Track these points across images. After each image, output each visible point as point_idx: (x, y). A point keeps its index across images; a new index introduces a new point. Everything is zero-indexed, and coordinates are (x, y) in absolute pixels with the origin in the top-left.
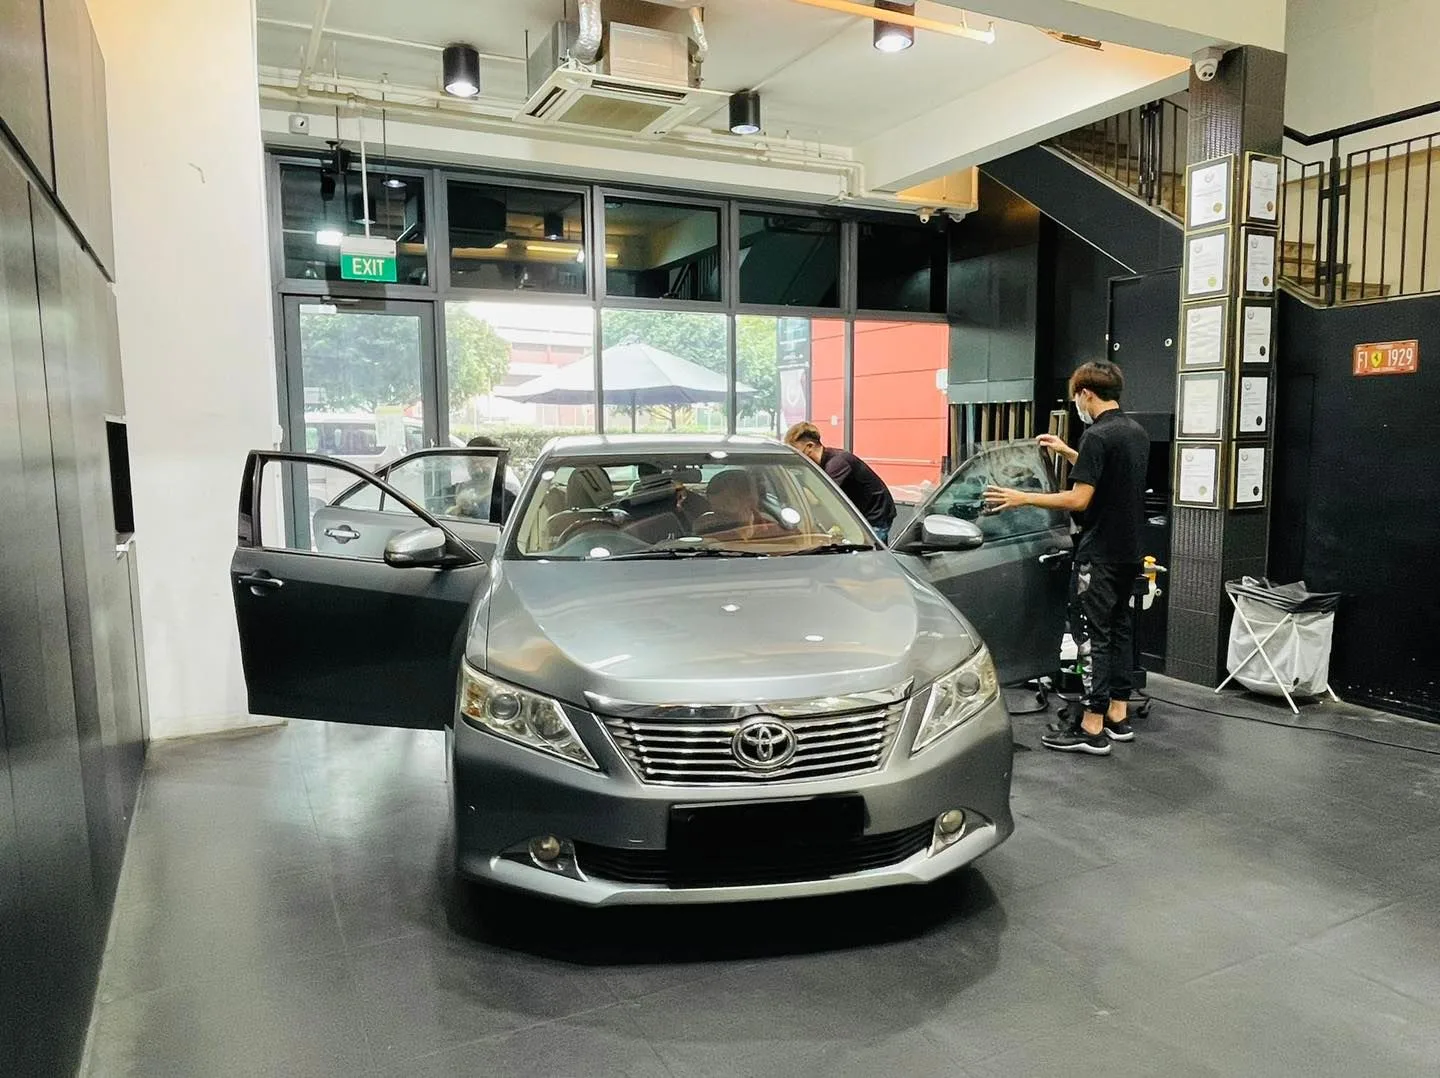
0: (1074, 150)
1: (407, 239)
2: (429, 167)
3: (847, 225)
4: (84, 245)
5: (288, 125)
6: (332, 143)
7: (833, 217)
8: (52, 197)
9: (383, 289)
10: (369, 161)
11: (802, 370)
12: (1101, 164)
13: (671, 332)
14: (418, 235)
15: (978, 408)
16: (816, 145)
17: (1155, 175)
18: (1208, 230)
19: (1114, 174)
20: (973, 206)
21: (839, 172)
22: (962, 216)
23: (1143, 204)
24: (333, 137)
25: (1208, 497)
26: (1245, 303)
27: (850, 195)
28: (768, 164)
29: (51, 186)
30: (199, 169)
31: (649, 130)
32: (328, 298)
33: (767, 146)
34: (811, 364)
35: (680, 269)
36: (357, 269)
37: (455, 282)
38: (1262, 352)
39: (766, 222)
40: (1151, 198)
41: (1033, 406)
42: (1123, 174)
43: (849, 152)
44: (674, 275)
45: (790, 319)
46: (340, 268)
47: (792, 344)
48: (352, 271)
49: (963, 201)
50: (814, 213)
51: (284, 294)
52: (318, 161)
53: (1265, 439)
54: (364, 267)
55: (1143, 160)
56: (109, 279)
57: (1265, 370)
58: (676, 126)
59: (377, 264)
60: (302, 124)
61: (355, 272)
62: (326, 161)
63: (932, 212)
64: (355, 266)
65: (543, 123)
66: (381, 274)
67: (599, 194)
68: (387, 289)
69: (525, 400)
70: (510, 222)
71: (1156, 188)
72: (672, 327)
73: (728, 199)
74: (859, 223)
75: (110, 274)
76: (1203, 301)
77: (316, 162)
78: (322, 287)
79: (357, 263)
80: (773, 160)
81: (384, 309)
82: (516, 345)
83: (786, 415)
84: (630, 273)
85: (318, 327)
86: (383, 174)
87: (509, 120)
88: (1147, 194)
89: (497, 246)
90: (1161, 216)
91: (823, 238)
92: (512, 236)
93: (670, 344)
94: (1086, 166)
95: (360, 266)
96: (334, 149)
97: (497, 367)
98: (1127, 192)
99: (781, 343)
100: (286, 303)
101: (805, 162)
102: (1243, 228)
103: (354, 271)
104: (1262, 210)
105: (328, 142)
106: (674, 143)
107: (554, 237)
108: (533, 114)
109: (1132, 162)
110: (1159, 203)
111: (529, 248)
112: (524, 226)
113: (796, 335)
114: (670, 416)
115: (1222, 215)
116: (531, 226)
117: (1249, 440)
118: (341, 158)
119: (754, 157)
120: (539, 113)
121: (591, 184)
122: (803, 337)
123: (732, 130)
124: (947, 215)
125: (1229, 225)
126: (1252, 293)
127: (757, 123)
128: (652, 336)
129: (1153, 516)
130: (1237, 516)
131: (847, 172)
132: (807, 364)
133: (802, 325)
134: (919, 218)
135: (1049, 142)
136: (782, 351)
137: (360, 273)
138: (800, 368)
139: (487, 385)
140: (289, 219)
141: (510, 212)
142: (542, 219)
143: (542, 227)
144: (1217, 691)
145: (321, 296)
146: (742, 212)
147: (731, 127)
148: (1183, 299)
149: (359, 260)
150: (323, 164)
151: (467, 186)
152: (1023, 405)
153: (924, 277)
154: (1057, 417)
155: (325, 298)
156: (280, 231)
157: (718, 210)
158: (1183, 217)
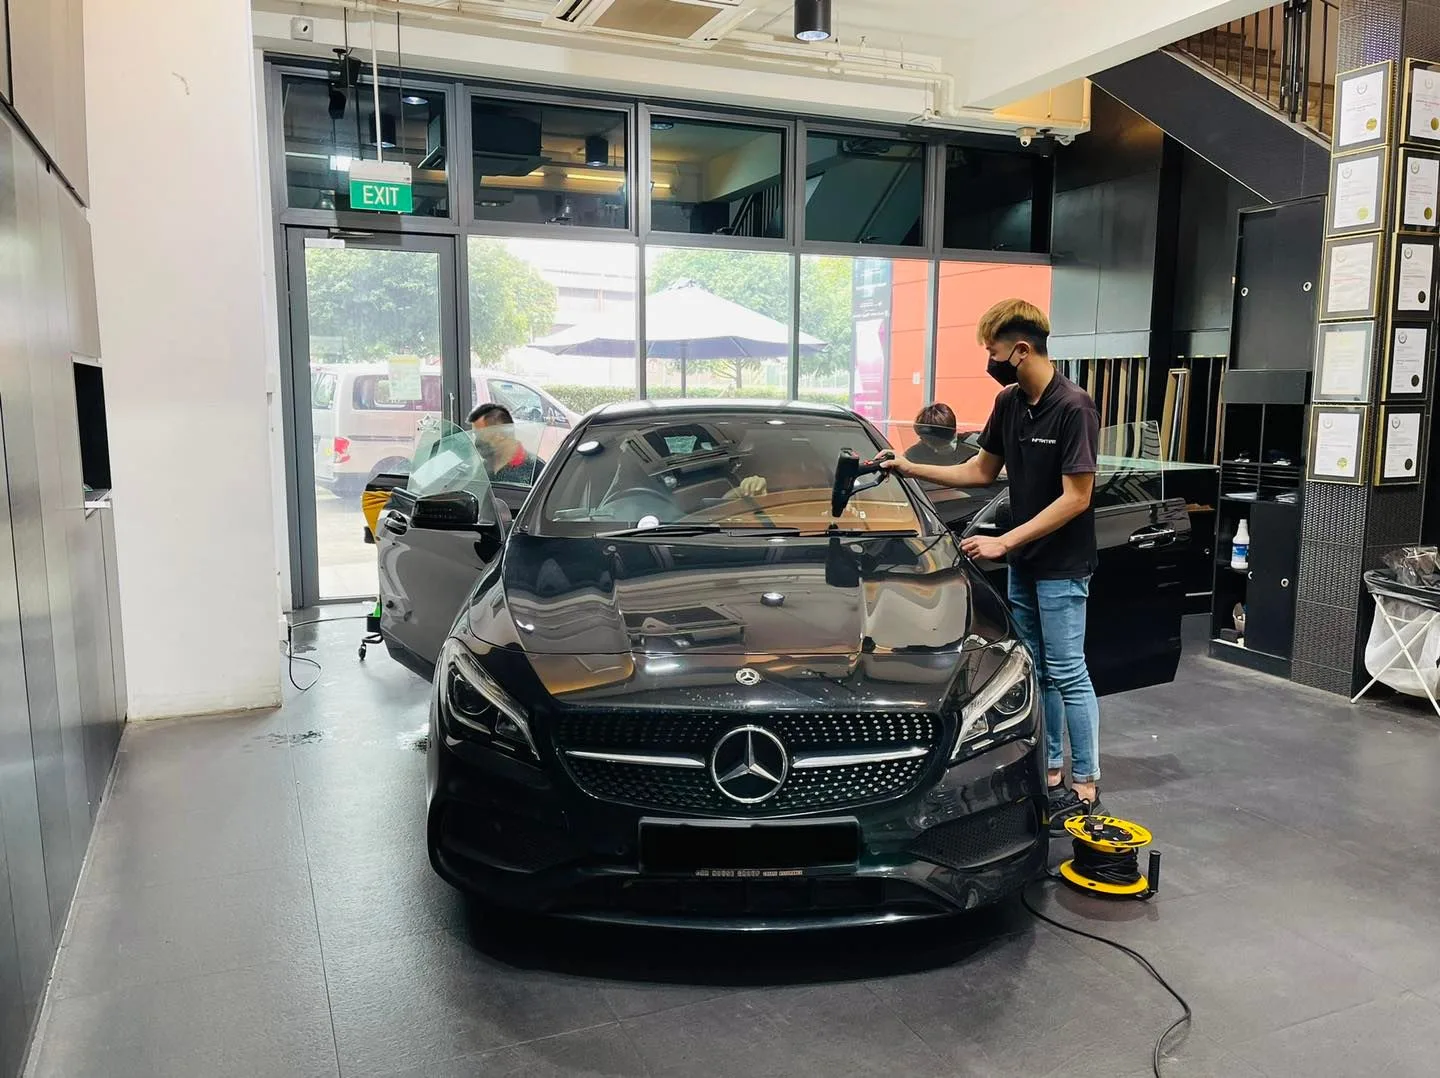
0: (1203, 55)
1: (429, 165)
2: (451, 80)
3: (934, 149)
4: (50, 164)
5: (289, 32)
6: (339, 51)
7: (918, 139)
8: (9, 109)
9: (399, 222)
10: (381, 73)
11: (881, 321)
12: (1236, 73)
13: (738, 276)
14: (438, 161)
15: (1084, 365)
16: (898, 55)
17: (1300, 84)
18: (1359, 150)
19: (1251, 84)
20: (1084, 126)
21: (925, 86)
22: (1071, 138)
23: (1284, 120)
24: (341, 44)
25: (1349, 471)
26: (1402, 239)
27: (936, 113)
28: (840, 77)
29: (7, 98)
30: (183, 79)
31: (697, 38)
32: (336, 231)
33: (840, 55)
34: (891, 312)
35: (741, 201)
36: (369, 199)
37: (479, 215)
38: (1422, 297)
39: (840, 146)
40: (1294, 113)
41: (1148, 361)
42: (1261, 84)
43: (936, 63)
44: (734, 208)
45: (869, 260)
46: (348, 196)
47: (869, 289)
48: (362, 201)
49: (1072, 121)
50: (895, 135)
51: (287, 226)
52: (325, 72)
53: (1421, 402)
54: (376, 195)
55: (1286, 67)
56: (81, 203)
57: (1424, 320)
58: (730, 31)
59: (391, 192)
60: (305, 29)
61: (366, 202)
62: (335, 73)
63: (1034, 134)
64: (365, 194)
65: (575, 29)
66: (395, 204)
67: (645, 113)
68: (402, 221)
69: (560, 351)
70: (545, 146)
71: (1300, 101)
72: (739, 271)
73: (794, 117)
74: (948, 146)
75: (84, 199)
76: (1352, 236)
77: (323, 74)
78: (328, 217)
79: (369, 191)
80: (846, 72)
81: (399, 243)
82: (564, 291)
83: (861, 373)
84: (684, 206)
85: (339, 267)
86: (398, 88)
87: (537, 24)
88: (1289, 110)
89: (532, 173)
90: (1307, 134)
91: (908, 165)
92: (546, 162)
93: (736, 289)
94: (1219, 76)
95: (371, 195)
96: (342, 58)
97: (542, 316)
98: (1268, 106)
99: (858, 288)
100: (289, 237)
101: (885, 74)
102: (1401, 150)
103: (363, 200)
104: (1426, 128)
105: (334, 50)
106: (729, 52)
107: (597, 164)
108: (565, 17)
109: (1273, 70)
110: (1304, 119)
111: (569, 176)
112: (565, 151)
113: (875, 280)
114: (734, 374)
115: (1376, 133)
116: (571, 150)
117: (1402, 403)
118: (348, 70)
119: (824, 69)
120: (571, 17)
121: (635, 100)
122: (883, 282)
123: (798, 36)
124: (1052, 137)
125: (1385, 146)
126: (1413, 227)
127: (827, 29)
128: (716, 282)
129: (1280, 492)
130: (1383, 494)
131: (934, 85)
132: (887, 313)
133: (882, 268)
134: (1019, 139)
135: (1175, 47)
136: (858, 298)
137: (371, 202)
138: (877, 317)
139: (529, 334)
140: (291, 139)
141: (546, 133)
142: (583, 143)
143: (583, 152)
144: (1353, 701)
145: (328, 228)
146: (810, 133)
147: (797, 32)
148: (1327, 235)
149: (371, 187)
150: (331, 76)
151: (494, 103)
152: (1136, 361)
153: (1024, 212)
154: (1176, 376)
155: (332, 230)
156: (283, 154)
157: (783, 131)
158: (1331, 135)
